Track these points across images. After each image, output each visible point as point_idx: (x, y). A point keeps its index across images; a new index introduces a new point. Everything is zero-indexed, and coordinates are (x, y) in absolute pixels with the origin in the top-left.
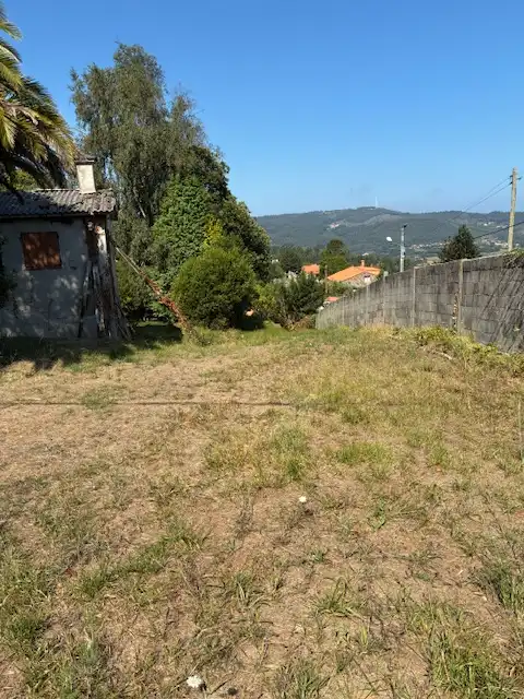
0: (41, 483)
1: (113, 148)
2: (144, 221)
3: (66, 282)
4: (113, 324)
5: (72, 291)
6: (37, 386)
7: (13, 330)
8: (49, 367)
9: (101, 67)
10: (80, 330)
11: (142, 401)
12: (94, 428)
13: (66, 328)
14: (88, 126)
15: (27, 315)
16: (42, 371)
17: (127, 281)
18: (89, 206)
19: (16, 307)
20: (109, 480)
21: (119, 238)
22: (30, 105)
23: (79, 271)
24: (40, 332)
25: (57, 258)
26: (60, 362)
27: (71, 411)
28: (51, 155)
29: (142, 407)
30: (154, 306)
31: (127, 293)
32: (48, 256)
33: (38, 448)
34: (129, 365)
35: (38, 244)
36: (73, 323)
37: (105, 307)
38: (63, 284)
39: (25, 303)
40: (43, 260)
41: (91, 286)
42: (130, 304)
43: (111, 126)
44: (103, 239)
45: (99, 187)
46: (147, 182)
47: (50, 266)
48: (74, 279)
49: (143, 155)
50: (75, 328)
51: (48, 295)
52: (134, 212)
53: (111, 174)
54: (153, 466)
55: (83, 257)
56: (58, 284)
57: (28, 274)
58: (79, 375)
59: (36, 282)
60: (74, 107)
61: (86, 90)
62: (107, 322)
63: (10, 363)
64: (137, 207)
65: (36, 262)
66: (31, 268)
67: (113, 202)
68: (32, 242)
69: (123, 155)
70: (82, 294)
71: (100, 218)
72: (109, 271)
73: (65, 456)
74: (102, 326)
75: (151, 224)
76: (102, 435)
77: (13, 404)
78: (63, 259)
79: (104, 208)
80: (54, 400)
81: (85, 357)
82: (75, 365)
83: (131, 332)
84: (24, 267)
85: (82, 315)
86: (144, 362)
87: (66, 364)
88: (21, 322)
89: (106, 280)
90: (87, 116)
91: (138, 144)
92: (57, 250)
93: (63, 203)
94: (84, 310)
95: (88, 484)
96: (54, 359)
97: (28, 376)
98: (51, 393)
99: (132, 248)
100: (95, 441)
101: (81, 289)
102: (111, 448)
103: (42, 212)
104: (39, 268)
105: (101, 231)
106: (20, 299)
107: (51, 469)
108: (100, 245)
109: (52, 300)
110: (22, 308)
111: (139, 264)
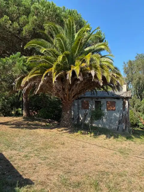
0: (107, 174)
1: (132, 80)
2: (139, 100)
3: (116, 115)
4: (127, 128)
5: (117, 117)
6: (107, 143)
7: (101, 125)
8: (109, 138)
9: (132, 60)
10: (118, 128)
11: (136, 156)
12: (122, 161)
13: (114, 127)
14: (126, 74)
15: (105, 122)
16: (108, 139)
17: (132, 116)
18: (124, 95)
19: (103, 120)
20: (126, 180)
21: (131, 104)
22: (115, 73)
23: (120, 112)
24: (107, 127)
25: (114, 108)
26: (113, 137)
27: (116, 153)
28: (118, 83)
29: (137, 158)
30: (140, 124)
31: (132, 119)
32: (112, 107)
33: (107, 162)
34: (132, 142)
35: (110, 104)
36: (116, 126)
37: (125, 123)
38: (115, 115)
39: (105, 119)
40: (111, 108)
41: (122, 116)
42: (133, 122)
43: (132, 74)
44: (127, 104)
45: (127, 90)
46: (142, 89)
47: (112, 110)
48: (118, 114)
49: (141, 81)
50: (117, 127)
51: (111, 117)
52: (136, 96)
53: (131, 86)
54: (141, 180)
55: (121, 108)
56: (114, 115)
57: (106, 111)
58: (118, 142)
59: (108, 114)
60: (123, 70)
61: (127, 66)
62: (126, 127)
63: (100, 135)
64: (138, 96)
65: (109, 108)
66: (107, 110)
67: (131, 94)
68: (108, 104)
69: (135, 82)
70: (120, 118)
71: (127, 98)
72: (128, 113)
73: (114, 167)
74: (124, 128)
75: (141, 100)
76: (124, 164)
77: (101, 147)
78: (116, 109)
79: (128, 96)
80: (111, 148)
81: (119, 137)
82: (117, 139)
83: (132, 131)
84: (106, 109)
85: (119, 124)
86: (137, 142)
87: (114, 138)
88: (103, 123)
89: (127, 115)
90: (126, 72)
91: (140, 79)
92: (115, 106)
93: (118, 94)
94: (120, 123)
95: (120, 179)
96: (111, 136)
97: (105, 139)
98: (110, 146)
99: (135, 107)
100: (123, 165)
101: (120, 117)
102: (127, 169)
103: (112, 96)
104: (109, 110)
105: (127, 102)
106: (104, 117)
107: (110, 170)
108: (126, 106)
109: (112, 119)
110: (104, 120)
111: (136, 111)
